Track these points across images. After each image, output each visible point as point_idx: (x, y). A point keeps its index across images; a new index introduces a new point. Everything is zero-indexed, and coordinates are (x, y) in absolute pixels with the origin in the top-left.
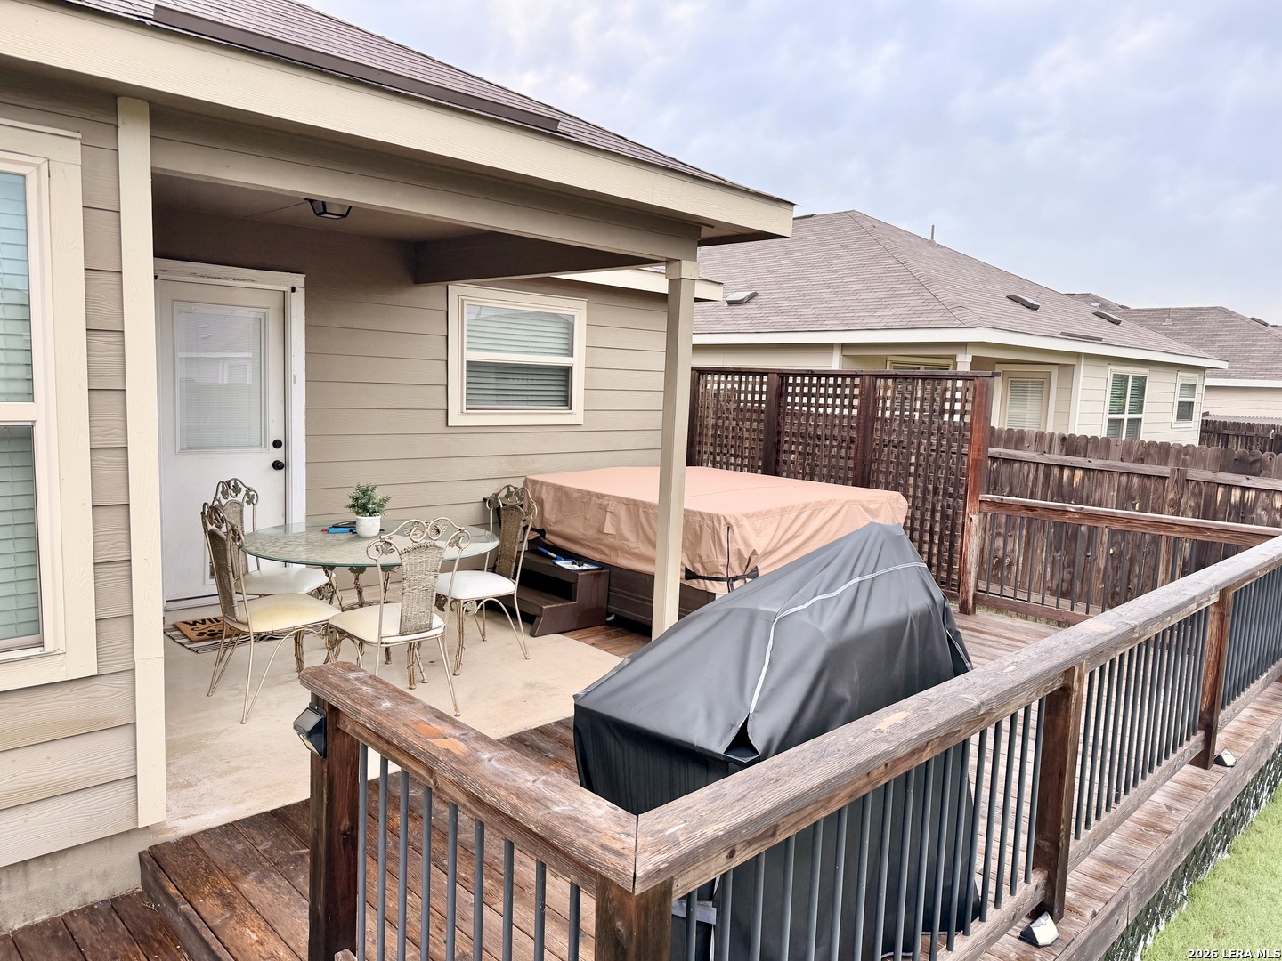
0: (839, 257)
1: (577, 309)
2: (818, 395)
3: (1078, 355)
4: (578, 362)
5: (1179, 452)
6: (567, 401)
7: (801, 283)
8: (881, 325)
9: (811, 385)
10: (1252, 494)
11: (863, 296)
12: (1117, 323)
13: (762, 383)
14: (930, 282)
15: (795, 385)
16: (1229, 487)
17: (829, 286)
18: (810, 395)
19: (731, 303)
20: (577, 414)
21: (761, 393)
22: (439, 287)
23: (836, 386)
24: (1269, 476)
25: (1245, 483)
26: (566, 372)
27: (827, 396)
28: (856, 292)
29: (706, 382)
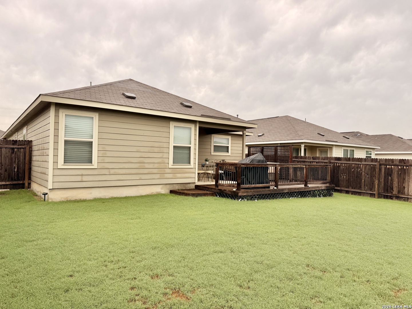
0: (282, 126)
1: (230, 137)
2: (268, 150)
3: (333, 145)
4: (230, 146)
5: (329, 158)
6: (228, 152)
7: (273, 132)
8: (287, 140)
9: (267, 148)
10: (340, 164)
11: (285, 134)
12: (349, 138)
13: (260, 148)
14: (298, 131)
15: (265, 148)
16: (337, 163)
17: (279, 132)
18: (267, 150)
19: (259, 136)
20: (229, 154)
21: (260, 150)
22: (210, 135)
23: (271, 148)
24: (342, 161)
25: (339, 162)
26: (228, 147)
27: (270, 150)
28: (284, 133)
29: (251, 149)
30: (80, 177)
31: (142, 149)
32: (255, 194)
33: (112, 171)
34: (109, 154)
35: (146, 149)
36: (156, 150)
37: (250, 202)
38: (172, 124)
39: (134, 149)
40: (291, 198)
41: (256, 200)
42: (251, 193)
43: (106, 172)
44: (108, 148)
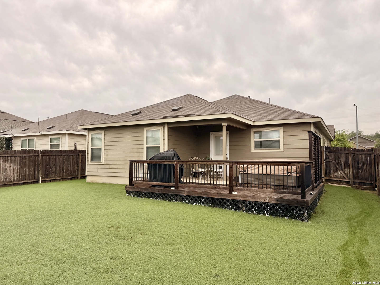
4: (281, 139)
26: (279, 141)
30: (97, 169)
31: (126, 151)
32: (142, 191)
33: (111, 166)
34: (110, 155)
35: (128, 151)
36: (135, 151)
37: (136, 198)
38: (145, 129)
39: (122, 151)
40: (195, 204)
41: (143, 198)
42: (138, 189)
43: (107, 166)
44: (109, 151)
